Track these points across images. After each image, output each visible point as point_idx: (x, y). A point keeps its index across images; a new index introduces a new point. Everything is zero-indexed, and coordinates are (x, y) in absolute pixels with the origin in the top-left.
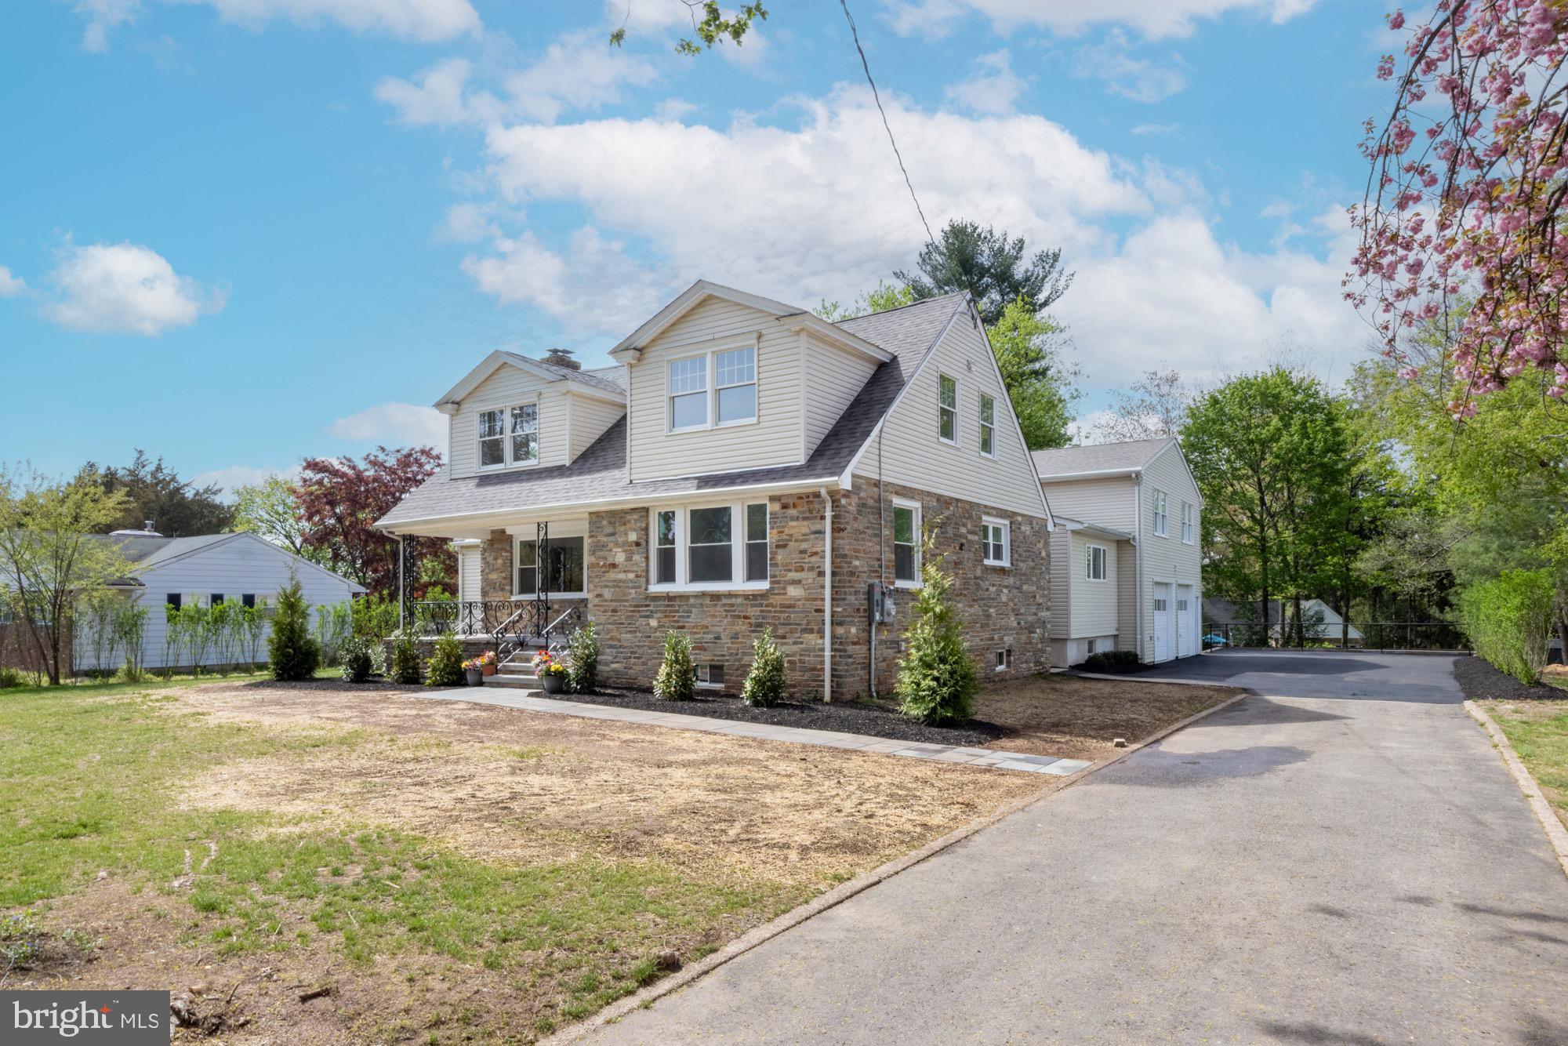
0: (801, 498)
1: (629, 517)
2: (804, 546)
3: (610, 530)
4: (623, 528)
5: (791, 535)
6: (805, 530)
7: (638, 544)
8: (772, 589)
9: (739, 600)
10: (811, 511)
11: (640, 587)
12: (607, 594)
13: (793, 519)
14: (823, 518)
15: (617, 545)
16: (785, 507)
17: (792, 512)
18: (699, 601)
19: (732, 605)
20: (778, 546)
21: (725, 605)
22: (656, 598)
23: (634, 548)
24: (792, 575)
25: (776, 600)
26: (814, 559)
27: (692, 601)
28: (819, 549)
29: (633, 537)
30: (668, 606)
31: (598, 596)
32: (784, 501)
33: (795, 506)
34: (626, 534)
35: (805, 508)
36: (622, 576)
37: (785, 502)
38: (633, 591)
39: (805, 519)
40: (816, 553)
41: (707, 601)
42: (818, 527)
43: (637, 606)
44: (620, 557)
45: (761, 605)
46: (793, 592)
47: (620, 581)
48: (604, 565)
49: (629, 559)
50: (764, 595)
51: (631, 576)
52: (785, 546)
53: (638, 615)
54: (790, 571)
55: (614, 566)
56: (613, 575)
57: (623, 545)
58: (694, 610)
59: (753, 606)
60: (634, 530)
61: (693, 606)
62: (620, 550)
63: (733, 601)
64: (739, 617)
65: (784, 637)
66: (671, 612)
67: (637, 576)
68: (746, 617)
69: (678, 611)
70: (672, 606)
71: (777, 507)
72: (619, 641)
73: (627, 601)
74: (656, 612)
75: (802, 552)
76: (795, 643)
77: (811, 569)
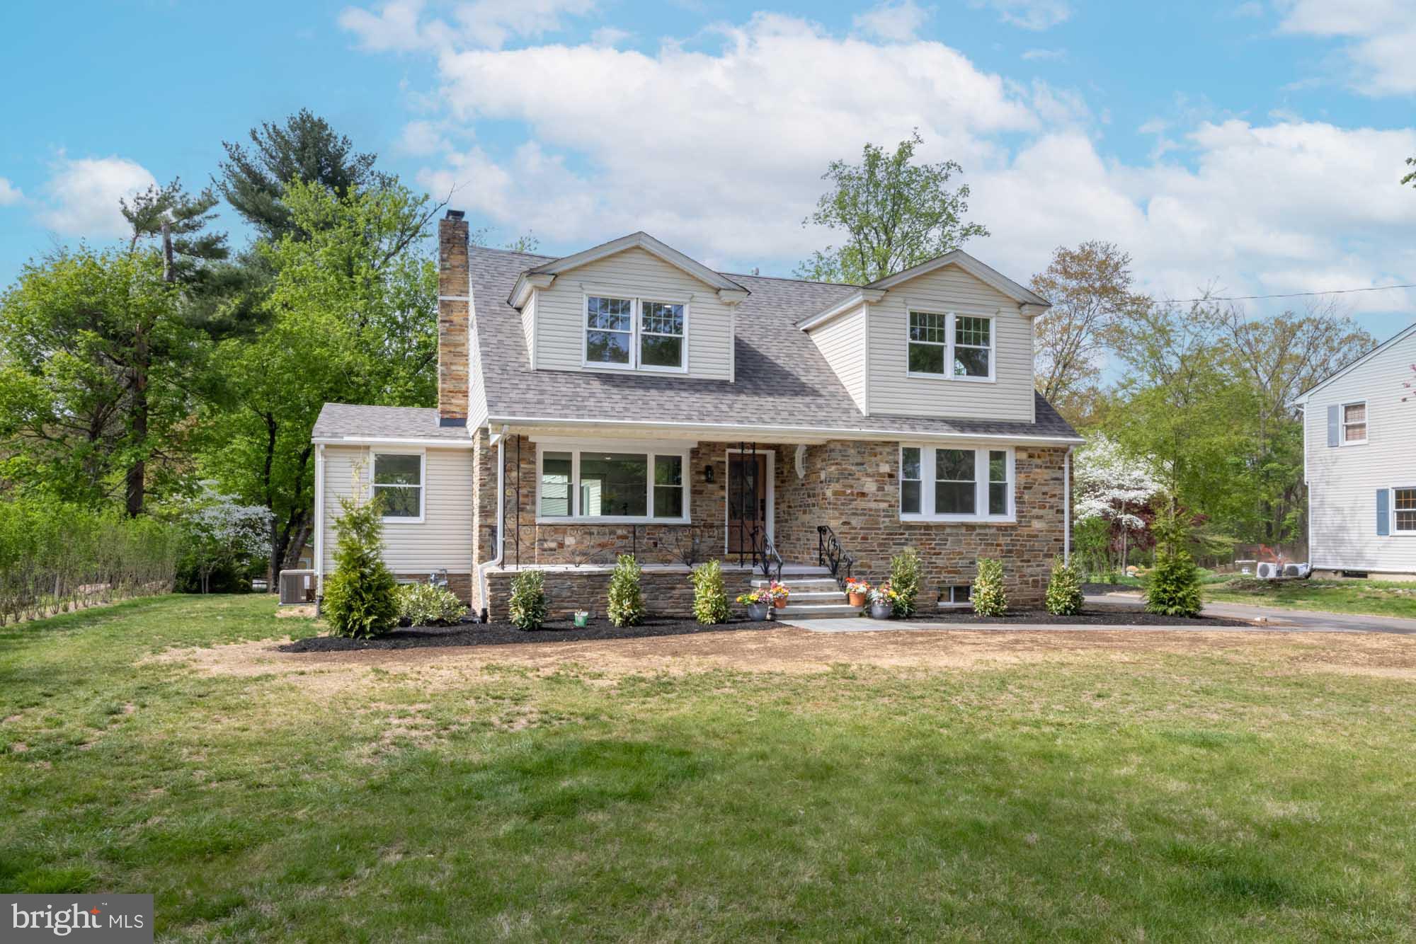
0: (1043, 451)
1: (879, 449)
2: (1045, 489)
3: (859, 460)
4: (873, 459)
5: (1036, 480)
6: (1046, 477)
7: (891, 476)
8: (1020, 522)
9: (993, 531)
10: (1051, 462)
11: (893, 516)
12: (855, 522)
13: (1037, 466)
14: (1061, 468)
15: (868, 475)
16: (1031, 456)
17: (1037, 461)
18: (955, 531)
19: (986, 535)
20: (1025, 488)
21: (979, 534)
22: (909, 527)
23: (887, 479)
24: (1036, 511)
25: (1025, 531)
26: (1056, 499)
27: (948, 531)
28: (1057, 492)
29: (885, 468)
30: (925, 534)
31: (845, 523)
32: (1030, 451)
33: (1039, 457)
34: (877, 465)
35: (1048, 459)
36: (873, 505)
37: (1033, 452)
38: (887, 520)
39: (1046, 468)
40: (1054, 496)
41: (963, 531)
42: (1058, 474)
43: (891, 534)
44: (870, 486)
45: (1011, 535)
46: (1037, 525)
47: (871, 510)
48: (852, 494)
49: (881, 489)
50: (1013, 528)
51: (884, 505)
52: (1030, 488)
53: (891, 543)
54: (1034, 508)
55: (863, 494)
56: (860, 504)
57: (872, 476)
58: (949, 538)
59: (1003, 535)
60: (887, 462)
61: (948, 535)
62: (870, 479)
63: (987, 531)
64: (992, 544)
65: (1029, 561)
66: (927, 540)
67: (890, 506)
68: (998, 545)
69: (934, 540)
70: (929, 534)
71: (1024, 456)
72: (870, 567)
73: (880, 529)
74: (911, 540)
75: (1044, 494)
76: (1038, 566)
77: (1051, 507)
